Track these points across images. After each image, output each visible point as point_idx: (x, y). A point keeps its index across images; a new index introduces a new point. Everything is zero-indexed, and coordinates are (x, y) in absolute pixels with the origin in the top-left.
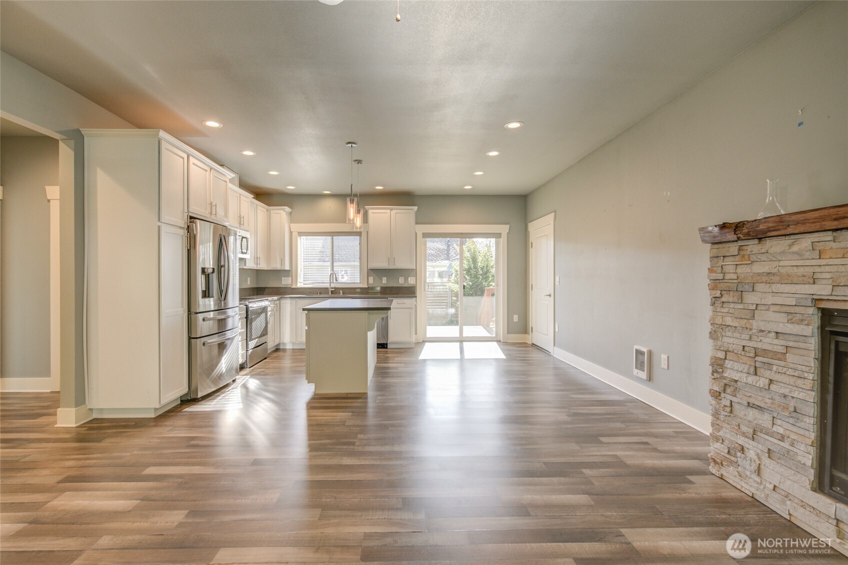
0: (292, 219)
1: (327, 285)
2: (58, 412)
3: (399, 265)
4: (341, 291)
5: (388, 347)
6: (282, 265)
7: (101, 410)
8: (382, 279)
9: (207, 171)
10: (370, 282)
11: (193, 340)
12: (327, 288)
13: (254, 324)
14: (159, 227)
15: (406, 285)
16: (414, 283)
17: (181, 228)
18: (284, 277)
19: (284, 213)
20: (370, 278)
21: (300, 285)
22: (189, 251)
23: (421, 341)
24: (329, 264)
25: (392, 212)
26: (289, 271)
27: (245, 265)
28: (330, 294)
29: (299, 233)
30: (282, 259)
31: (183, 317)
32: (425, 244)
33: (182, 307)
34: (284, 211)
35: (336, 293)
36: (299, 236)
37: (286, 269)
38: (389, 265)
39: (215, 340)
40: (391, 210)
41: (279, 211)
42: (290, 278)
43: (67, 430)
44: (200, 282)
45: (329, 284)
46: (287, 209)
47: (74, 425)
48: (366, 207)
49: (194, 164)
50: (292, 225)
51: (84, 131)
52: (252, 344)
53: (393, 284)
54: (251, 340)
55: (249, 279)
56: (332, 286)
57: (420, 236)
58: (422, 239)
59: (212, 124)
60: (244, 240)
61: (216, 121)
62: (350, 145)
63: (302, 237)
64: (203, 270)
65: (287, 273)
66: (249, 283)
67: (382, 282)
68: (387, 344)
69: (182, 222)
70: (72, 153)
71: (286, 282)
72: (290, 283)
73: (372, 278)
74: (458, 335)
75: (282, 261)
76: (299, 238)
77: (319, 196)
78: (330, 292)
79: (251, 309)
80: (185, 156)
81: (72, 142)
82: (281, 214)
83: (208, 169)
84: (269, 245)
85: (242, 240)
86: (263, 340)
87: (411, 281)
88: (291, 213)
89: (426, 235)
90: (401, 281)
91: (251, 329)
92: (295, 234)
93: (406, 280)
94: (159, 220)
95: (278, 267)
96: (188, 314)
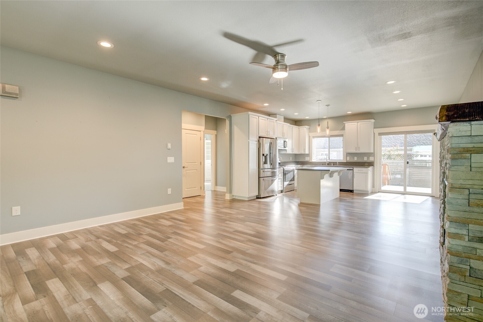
0: (310, 131)
1: (326, 161)
2: (226, 195)
3: (362, 151)
4: (332, 164)
5: (354, 192)
6: (304, 152)
7: (235, 196)
8: (354, 158)
9: (266, 120)
10: (347, 160)
11: (260, 178)
12: (326, 162)
13: (287, 175)
14: (249, 142)
15: (368, 161)
16: (373, 160)
17: (256, 141)
18: (307, 157)
19: (306, 129)
20: (347, 157)
21: (313, 161)
22: (259, 148)
23: (378, 192)
24: (328, 150)
25: (358, 123)
26: (308, 154)
27: (286, 152)
28: (327, 165)
29: (313, 137)
30: (304, 149)
31: (256, 171)
32: (381, 139)
33: (256, 167)
34: (305, 128)
35: (330, 165)
36: (313, 138)
37: (306, 153)
38: (356, 150)
39: (270, 178)
40: (358, 122)
41: (303, 128)
42: (309, 157)
43: (227, 199)
44: (262, 159)
45: (326, 160)
46: (307, 127)
47: (229, 199)
48: (344, 122)
49: (261, 119)
50: (310, 133)
51: (231, 115)
52: (286, 183)
53: (360, 160)
54: (285, 181)
55: (291, 158)
56: (328, 161)
57: (377, 134)
58: (378, 136)
59: (266, 105)
60: (285, 142)
61: (267, 104)
62: (318, 102)
63: (315, 139)
64: (263, 155)
65: (308, 155)
66: (291, 159)
67: (354, 159)
68: (353, 190)
69: (256, 139)
70: (229, 122)
71: (307, 159)
72: (309, 160)
73: (349, 157)
74: (403, 190)
75: (304, 150)
76: (313, 139)
77: (323, 119)
78: (327, 164)
79: (285, 169)
80: (257, 117)
81: (229, 119)
82: (304, 129)
83: (266, 119)
84: (300, 142)
85: (284, 142)
86: (292, 182)
87: (371, 159)
88: (310, 128)
89: (381, 134)
90: (365, 159)
91: (285, 177)
92: (311, 137)
93: (368, 158)
94: (249, 139)
95: (303, 153)
96: (259, 169)
